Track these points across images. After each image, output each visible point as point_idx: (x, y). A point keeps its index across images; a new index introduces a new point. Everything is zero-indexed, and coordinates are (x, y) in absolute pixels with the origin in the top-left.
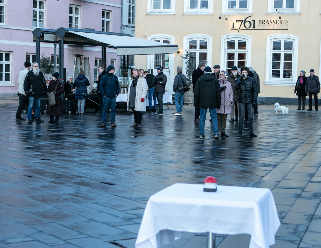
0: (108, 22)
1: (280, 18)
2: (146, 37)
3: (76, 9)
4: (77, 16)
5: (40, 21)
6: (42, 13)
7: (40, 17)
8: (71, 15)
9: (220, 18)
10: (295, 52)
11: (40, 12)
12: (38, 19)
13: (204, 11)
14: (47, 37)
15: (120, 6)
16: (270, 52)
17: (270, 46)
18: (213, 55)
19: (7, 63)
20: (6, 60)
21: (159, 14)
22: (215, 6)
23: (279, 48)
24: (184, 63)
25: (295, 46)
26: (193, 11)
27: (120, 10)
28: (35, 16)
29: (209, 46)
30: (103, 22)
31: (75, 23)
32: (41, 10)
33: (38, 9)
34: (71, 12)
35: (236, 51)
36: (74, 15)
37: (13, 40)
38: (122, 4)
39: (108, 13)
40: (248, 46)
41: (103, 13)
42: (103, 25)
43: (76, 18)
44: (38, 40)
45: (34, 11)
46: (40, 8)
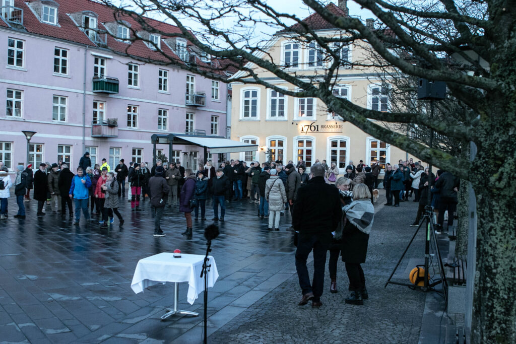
0: (216, 125)
1: (336, 123)
2: (238, 137)
3: (192, 115)
4: (192, 120)
5: (164, 125)
6: (166, 119)
7: (164, 122)
8: (187, 120)
9: (293, 123)
10: (348, 149)
11: (164, 119)
12: (162, 124)
13: (281, 118)
14: (161, 140)
15: (225, 112)
16: (329, 148)
17: (329, 144)
18: (288, 151)
19: (139, 156)
20: (138, 155)
21: (248, 121)
22: (289, 115)
23: (336, 146)
24: (266, 157)
25: (348, 144)
26: (273, 118)
27: (225, 115)
28: (160, 122)
29: (285, 144)
30: (212, 124)
31: (191, 126)
32: (165, 117)
33: (162, 117)
34: (187, 118)
35: (305, 148)
36: (189, 120)
37: (144, 139)
38: (227, 111)
39: (216, 118)
40: (314, 144)
41: (212, 118)
42: (212, 127)
43: (192, 122)
44: (155, 142)
45: (159, 118)
46: (164, 115)
